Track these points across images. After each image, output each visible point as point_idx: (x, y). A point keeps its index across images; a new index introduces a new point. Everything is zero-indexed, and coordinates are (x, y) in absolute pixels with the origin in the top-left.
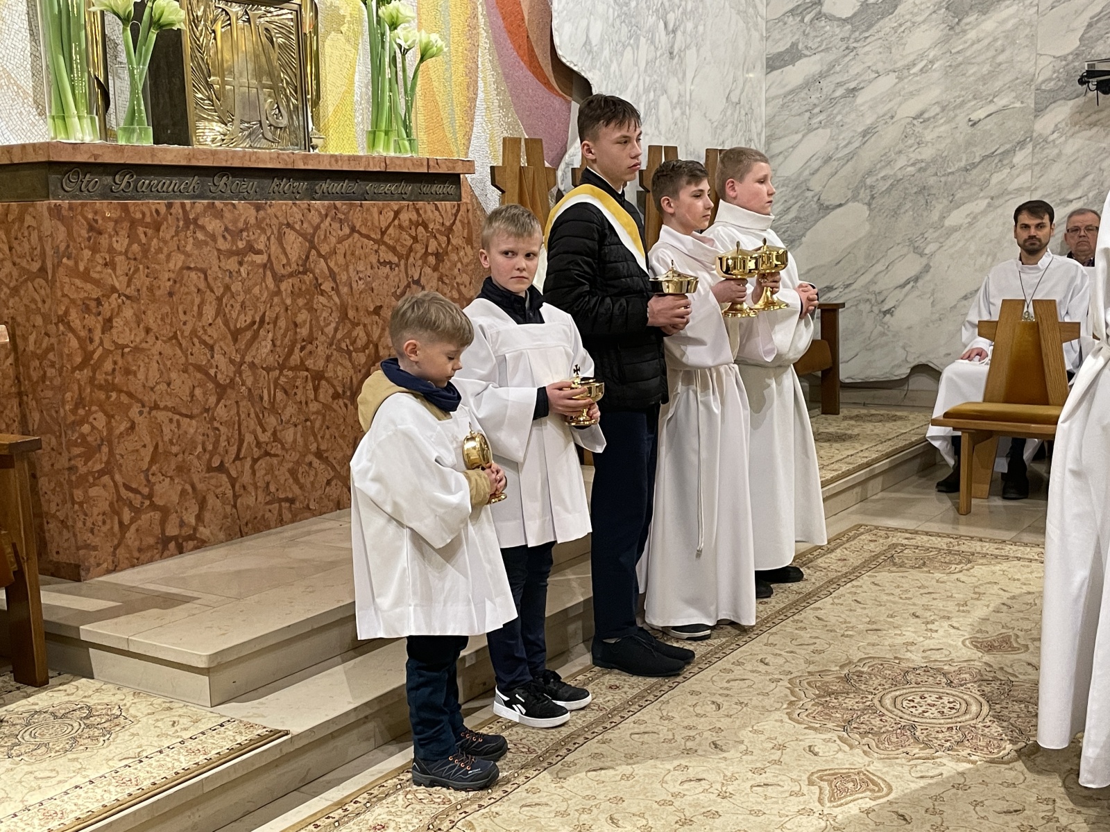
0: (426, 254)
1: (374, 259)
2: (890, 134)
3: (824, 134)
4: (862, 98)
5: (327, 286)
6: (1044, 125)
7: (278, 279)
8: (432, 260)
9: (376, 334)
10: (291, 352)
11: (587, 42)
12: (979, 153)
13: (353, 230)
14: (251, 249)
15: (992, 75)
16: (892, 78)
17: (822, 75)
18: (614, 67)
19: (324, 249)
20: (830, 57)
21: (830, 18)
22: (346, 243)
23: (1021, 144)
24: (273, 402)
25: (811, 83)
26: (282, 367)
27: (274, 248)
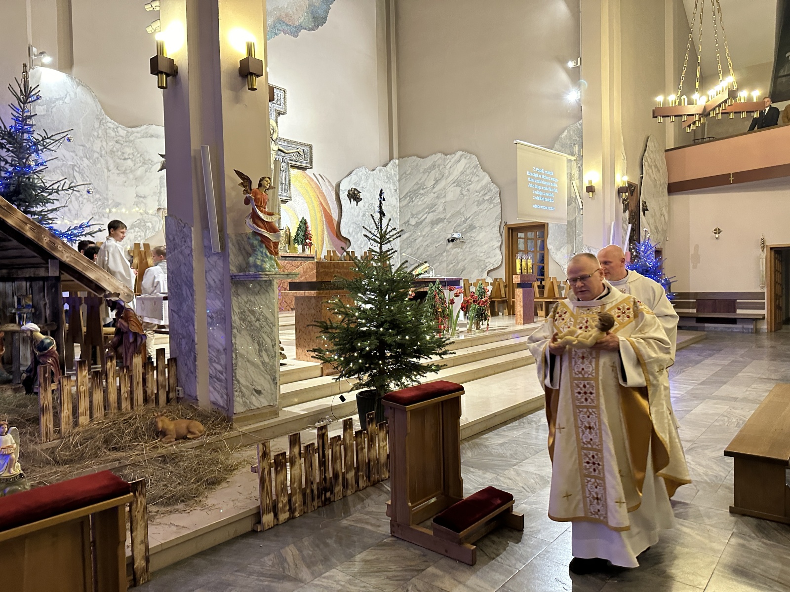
2: (422, 249)
3: (410, 249)
4: (417, 241)
6: (448, 248)
11: (349, 232)
12: (437, 253)
15: (439, 237)
16: (422, 238)
17: (410, 237)
18: (356, 236)
20: (411, 233)
21: (411, 225)
23: (444, 252)
25: (408, 238)
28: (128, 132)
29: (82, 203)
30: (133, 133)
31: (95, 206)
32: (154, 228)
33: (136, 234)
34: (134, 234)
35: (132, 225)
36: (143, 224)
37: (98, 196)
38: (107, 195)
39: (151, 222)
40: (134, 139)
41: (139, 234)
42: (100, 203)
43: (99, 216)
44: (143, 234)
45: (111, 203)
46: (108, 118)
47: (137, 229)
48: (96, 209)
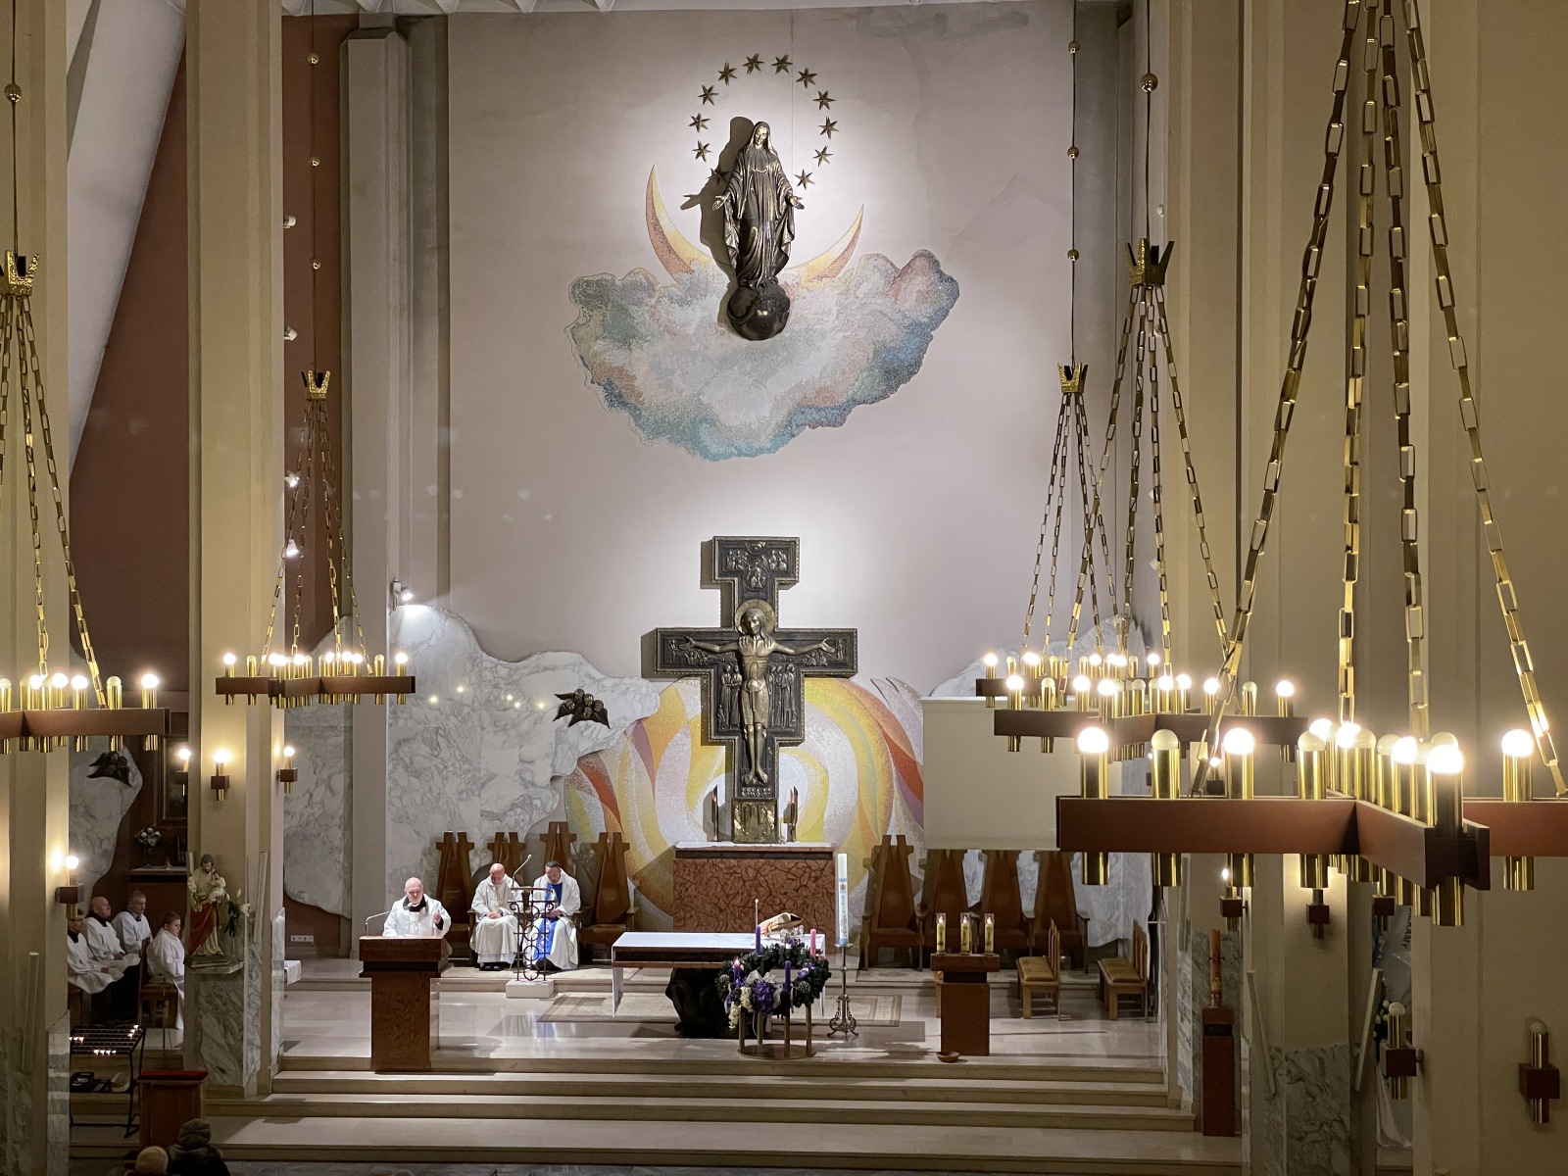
0: (810, 876)
1: (785, 877)
5: (764, 885)
7: (744, 882)
8: (813, 879)
9: (784, 901)
10: (748, 903)
13: (776, 868)
14: (735, 872)
19: (763, 873)
22: (773, 873)
24: (740, 916)
26: (744, 907)
27: (744, 873)
28: (511, 669)
30: (517, 669)
32: (544, 806)
33: (517, 817)
34: (514, 818)
35: (513, 804)
36: (528, 802)
37: (467, 766)
38: (480, 763)
39: (539, 798)
40: (519, 679)
41: (522, 817)
42: (469, 776)
44: (528, 817)
45: (485, 775)
46: (485, 655)
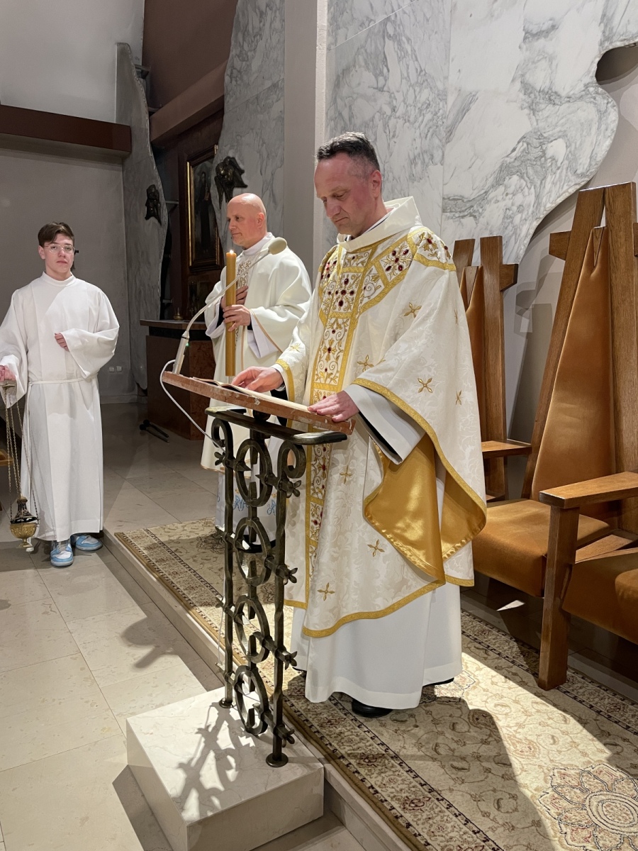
29: (394, 136)
31: (418, 131)
32: (572, 158)
33: (508, 202)
34: (502, 205)
35: (501, 167)
36: (535, 153)
37: (425, 95)
38: (446, 78)
39: (563, 135)
41: (519, 199)
42: (428, 116)
43: (423, 162)
44: (532, 198)
45: (454, 105)
47: (515, 178)
48: (418, 141)
